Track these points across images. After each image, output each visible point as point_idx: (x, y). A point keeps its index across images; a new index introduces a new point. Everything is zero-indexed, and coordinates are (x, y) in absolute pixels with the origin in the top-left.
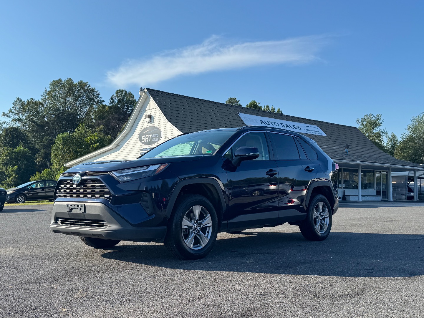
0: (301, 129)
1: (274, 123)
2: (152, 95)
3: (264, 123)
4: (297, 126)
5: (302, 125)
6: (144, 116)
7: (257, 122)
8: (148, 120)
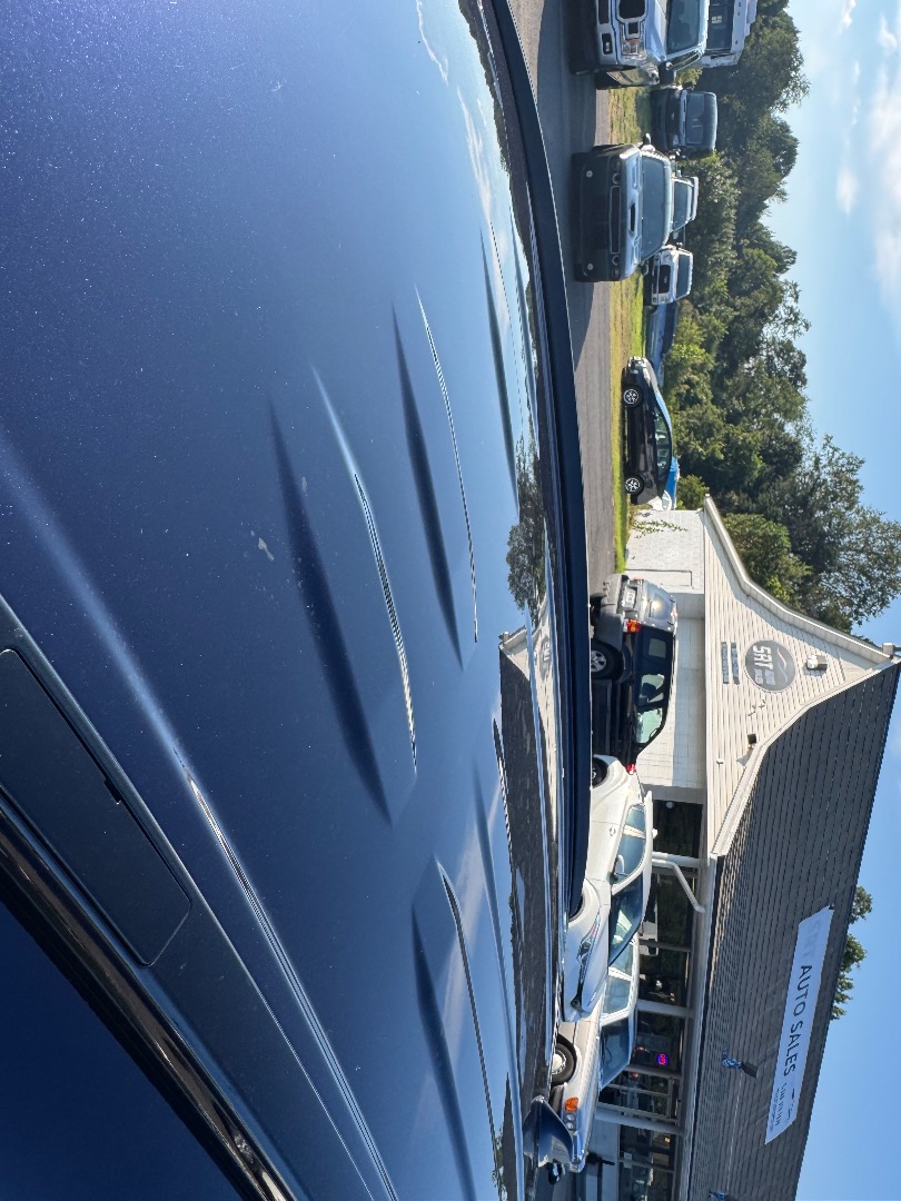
0: (785, 1074)
1: (804, 1003)
2: (882, 674)
3: (804, 973)
4: (794, 1066)
5: (797, 1077)
6: (824, 654)
7: (806, 955)
8: (814, 663)
